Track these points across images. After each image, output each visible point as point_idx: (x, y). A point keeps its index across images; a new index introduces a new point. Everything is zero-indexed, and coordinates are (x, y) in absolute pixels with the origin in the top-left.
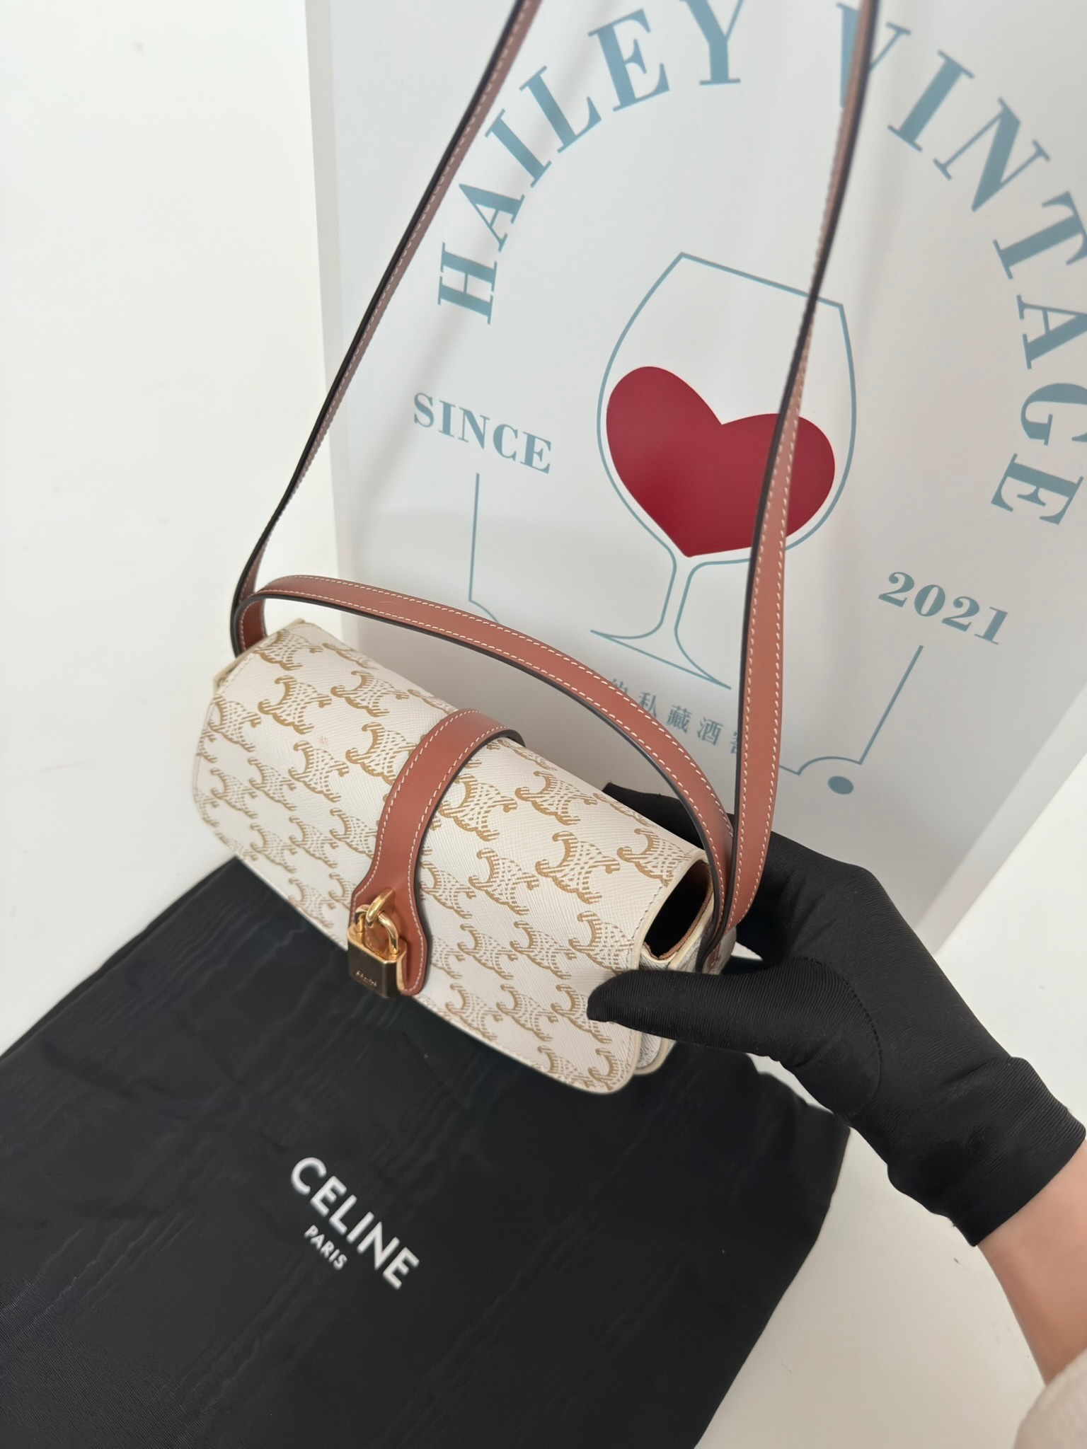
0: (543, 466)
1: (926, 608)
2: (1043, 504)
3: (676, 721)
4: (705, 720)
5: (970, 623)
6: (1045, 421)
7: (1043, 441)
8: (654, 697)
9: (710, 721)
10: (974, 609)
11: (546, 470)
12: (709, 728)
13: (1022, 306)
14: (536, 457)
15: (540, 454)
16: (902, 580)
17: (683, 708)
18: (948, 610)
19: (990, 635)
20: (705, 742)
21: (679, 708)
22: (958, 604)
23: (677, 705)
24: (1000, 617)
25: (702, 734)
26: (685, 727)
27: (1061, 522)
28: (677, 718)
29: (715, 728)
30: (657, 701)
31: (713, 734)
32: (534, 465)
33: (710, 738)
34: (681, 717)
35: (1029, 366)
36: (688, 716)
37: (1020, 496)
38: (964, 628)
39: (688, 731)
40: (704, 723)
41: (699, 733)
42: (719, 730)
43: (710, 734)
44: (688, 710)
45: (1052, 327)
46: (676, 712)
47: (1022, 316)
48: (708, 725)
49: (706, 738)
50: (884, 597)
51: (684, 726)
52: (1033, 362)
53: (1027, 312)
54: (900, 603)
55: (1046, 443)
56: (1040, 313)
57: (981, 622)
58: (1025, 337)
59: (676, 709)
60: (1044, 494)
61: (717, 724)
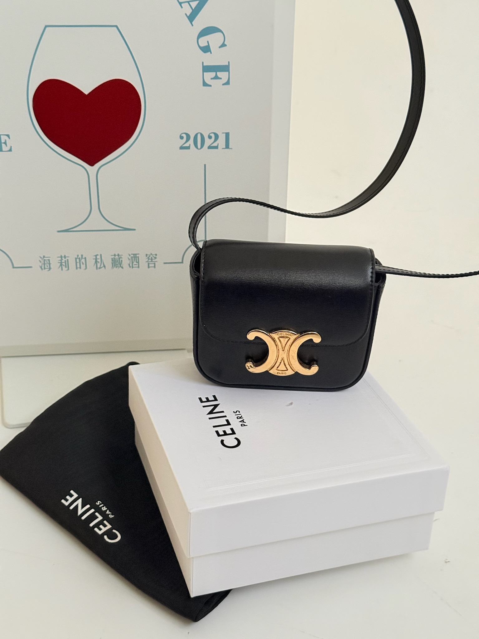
0: (8, 148)
1: (199, 146)
2: (221, 79)
3: (116, 264)
4: (130, 255)
5: (218, 144)
6: (207, 44)
7: (209, 53)
8: (101, 255)
9: (132, 254)
10: (217, 137)
11: (10, 150)
12: (133, 258)
13: (180, 4)
14: (3, 145)
15: (5, 143)
16: (184, 136)
17: (117, 254)
18: (208, 142)
19: (227, 146)
20: (134, 268)
21: (115, 255)
22: (210, 137)
23: (113, 255)
24: (227, 135)
25: (131, 265)
26: (122, 266)
27: (230, 83)
28: (116, 262)
29: (136, 257)
30: (103, 258)
31: (136, 262)
32: (4, 150)
33: (135, 265)
34: (118, 260)
35: (192, 25)
36: (121, 258)
37: (212, 79)
38: (216, 147)
39: (124, 267)
40: (130, 258)
41: (129, 265)
42: (138, 257)
43: (135, 263)
44: (120, 254)
45: (193, 8)
46: (114, 258)
47: (182, 7)
48: (132, 257)
49: (134, 266)
50: (181, 148)
51: (120, 265)
52: (193, 23)
53: (183, 5)
54: (188, 148)
55: (211, 53)
56: (187, 4)
57: (221, 141)
58: (186, 14)
59: (113, 257)
60: (219, 74)
61: (136, 254)
